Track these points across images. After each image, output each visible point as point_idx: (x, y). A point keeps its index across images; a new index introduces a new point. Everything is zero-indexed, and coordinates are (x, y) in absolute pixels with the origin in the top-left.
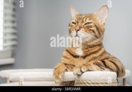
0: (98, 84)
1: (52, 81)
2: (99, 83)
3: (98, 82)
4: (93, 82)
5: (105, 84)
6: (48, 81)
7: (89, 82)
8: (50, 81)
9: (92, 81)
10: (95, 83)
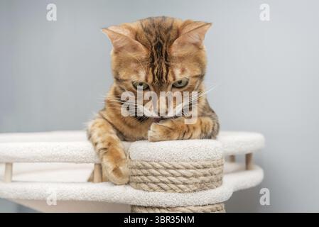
0: (178, 169)
1: (77, 163)
2: (180, 166)
3: (176, 165)
4: (167, 165)
5: (193, 169)
6: (68, 162)
7: (158, 165)
8: (73, 162)
9: (164, 163)
10: (170, 167)
